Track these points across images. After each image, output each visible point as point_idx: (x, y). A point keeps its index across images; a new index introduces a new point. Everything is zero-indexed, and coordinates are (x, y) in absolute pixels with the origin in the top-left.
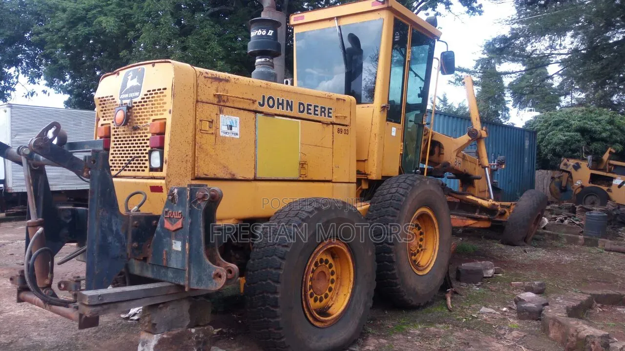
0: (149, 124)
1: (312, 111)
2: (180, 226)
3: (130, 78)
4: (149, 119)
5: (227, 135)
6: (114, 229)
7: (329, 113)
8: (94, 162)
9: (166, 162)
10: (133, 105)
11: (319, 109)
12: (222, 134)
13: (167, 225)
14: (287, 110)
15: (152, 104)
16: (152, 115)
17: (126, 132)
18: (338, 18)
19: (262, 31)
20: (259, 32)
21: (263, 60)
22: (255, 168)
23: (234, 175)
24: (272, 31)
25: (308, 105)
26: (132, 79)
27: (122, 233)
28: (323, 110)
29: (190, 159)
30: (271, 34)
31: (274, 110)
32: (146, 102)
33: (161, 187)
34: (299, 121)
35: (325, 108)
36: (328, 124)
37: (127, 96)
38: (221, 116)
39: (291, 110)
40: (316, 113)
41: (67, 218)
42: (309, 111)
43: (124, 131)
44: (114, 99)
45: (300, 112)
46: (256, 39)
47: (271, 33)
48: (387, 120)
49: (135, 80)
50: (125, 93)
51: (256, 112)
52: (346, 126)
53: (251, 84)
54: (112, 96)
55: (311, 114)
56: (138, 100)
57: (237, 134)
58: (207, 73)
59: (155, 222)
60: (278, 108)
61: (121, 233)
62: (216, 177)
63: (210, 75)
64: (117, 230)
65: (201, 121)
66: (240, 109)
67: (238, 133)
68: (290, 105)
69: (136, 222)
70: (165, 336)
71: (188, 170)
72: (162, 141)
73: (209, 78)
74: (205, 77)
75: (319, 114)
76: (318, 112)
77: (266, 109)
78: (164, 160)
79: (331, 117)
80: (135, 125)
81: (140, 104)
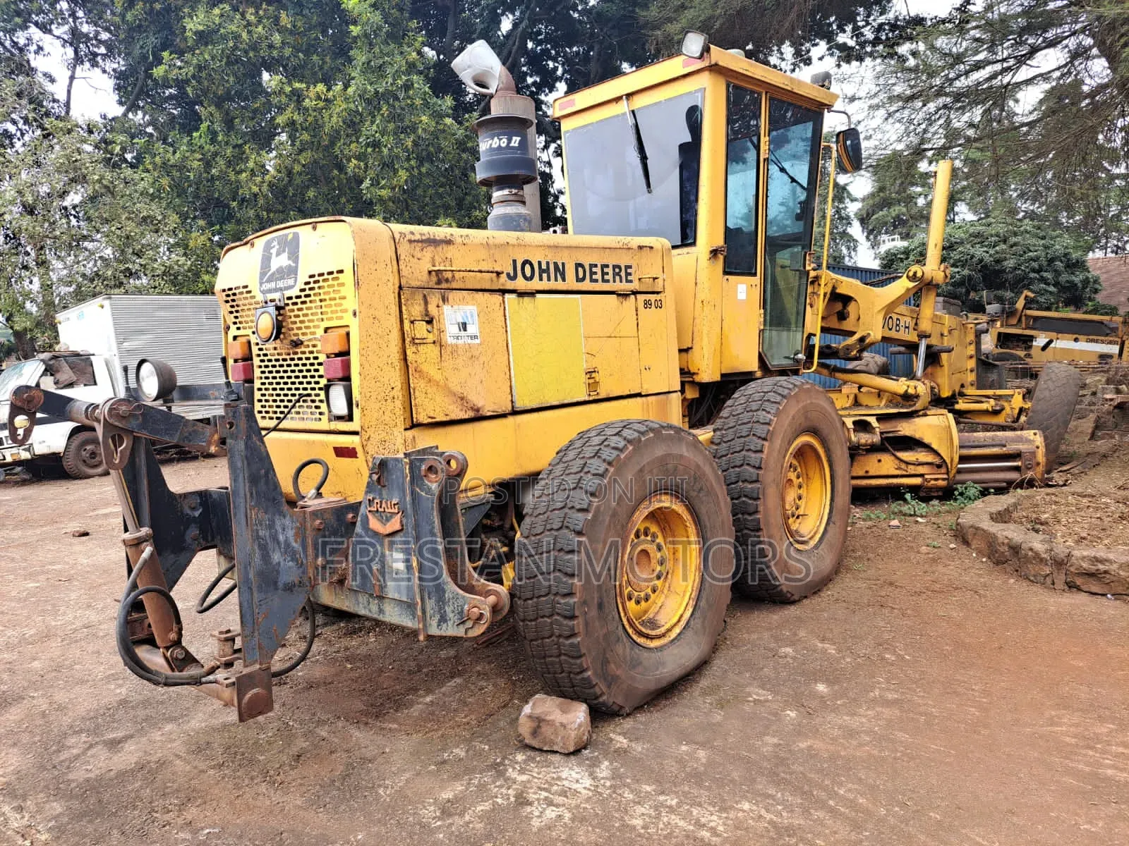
0: (318, 336)
1: (598, 276)
2: (398, 527)
3: (274, 251)
4: (317, 327)
5: (460, 342)
6: (281, 538)
7: (628, 274)
8: (231, 425)
9: (357, 406)
10: (287, 302)
11: (610, 270)
12: (450, 341)
13: (374, 524)
14: (556, 280)
15: (321, 301)
16: (322, 320)
17: (279, 351)
18: (629, 96)
19: (500, 140)
20: (495, 143)
21: (506, 192)
22: (511, 392)
23: (478, 410)
24: (518, 139)
25: (592, 266)
26: (278, 254)
27: (296, 545)
28: (617, 270)
29: (398, 393)
30: (516, 145)
31: (535, 284)
32: (308, 296)
33: (354, 449)
34: (577, 297)
35: (619, 267)
36: (625, 296)
37: (272, 285)
38: (446, 307)
39: (564, 280)
40: (606, 277)
41: (194, 509)
42: (594, 277)
43: (275, 349)
44: (250, 292)
45: (578, 280)
46: (492, 155)
47: (516, 141)
49: (285, 255)
50: (269, 281)
51: (503, 292)
52: (658, 293)
53: (491, 242)
54: (246, 287)
55: (596, 281)
56: (294, 292)
57: (476, 337)
58: (412, 233)
59: (350, 516)
60: (541, 279)
61: (294, 544)
63: (418, 237)
64: (286, 541)
65: (412, 322)
66: (476, 290)
67: (478, 335)
68: (560, 272)
69: (318, 522)
71: (398, 414)
72: (347, 366)
73: (418, 241)
74: (410, 241)
75: (611, 280)
76: (610, 277)
77: (520, 284)
78: (354, 402)
79: (631, 281)
80: (295, 338)
81: (299, 301)
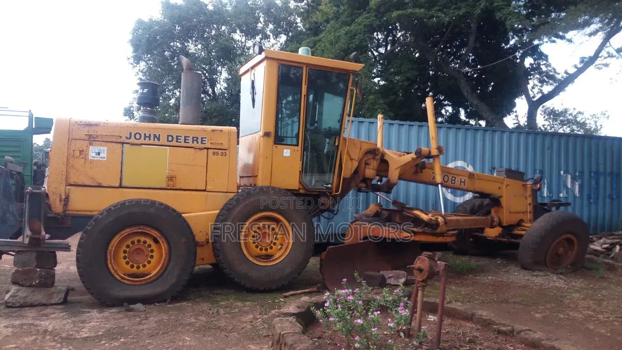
1: (182, 140)
5: (95, 159)
7: (203, 141)
11: (190, 138)
12: (90, 158)
14: (154, 140)
22: (121, 179)
23: (100, 184)
24: (147, 90)
25: (178, 136)
29: (64, 173)
31: (142, 141)
34: (168, 147)
35: (196, 138)
36: (201, 149)
38: (90, 147)
39: (159, 141)
40: (187, 141)
42: (179, 141)
45: (168, 141)
47: (145, 90)
48: (275, 144)
51: (123, 143)
52: (223, 149)
53: (118, 126)
55: (181, 142)
57: (104, 158)
58: (81, 122)
60: (145, 140)
62: (83, 184)
65: (73, 151)
66: (108, 142)
67: (106, 157)
68: (157, 137)
70: (20, 269)
71: (63, 180)
73: (82, 124)
75: (191, 142)
77: (133, 140)
79: (205, 144)
